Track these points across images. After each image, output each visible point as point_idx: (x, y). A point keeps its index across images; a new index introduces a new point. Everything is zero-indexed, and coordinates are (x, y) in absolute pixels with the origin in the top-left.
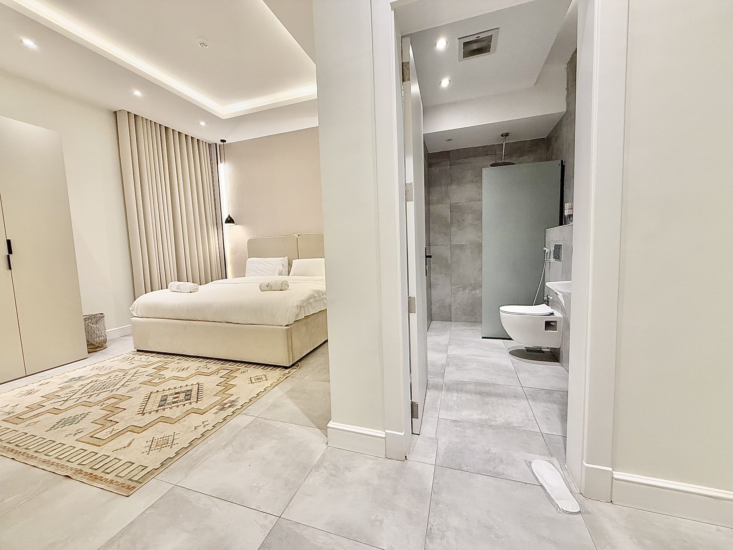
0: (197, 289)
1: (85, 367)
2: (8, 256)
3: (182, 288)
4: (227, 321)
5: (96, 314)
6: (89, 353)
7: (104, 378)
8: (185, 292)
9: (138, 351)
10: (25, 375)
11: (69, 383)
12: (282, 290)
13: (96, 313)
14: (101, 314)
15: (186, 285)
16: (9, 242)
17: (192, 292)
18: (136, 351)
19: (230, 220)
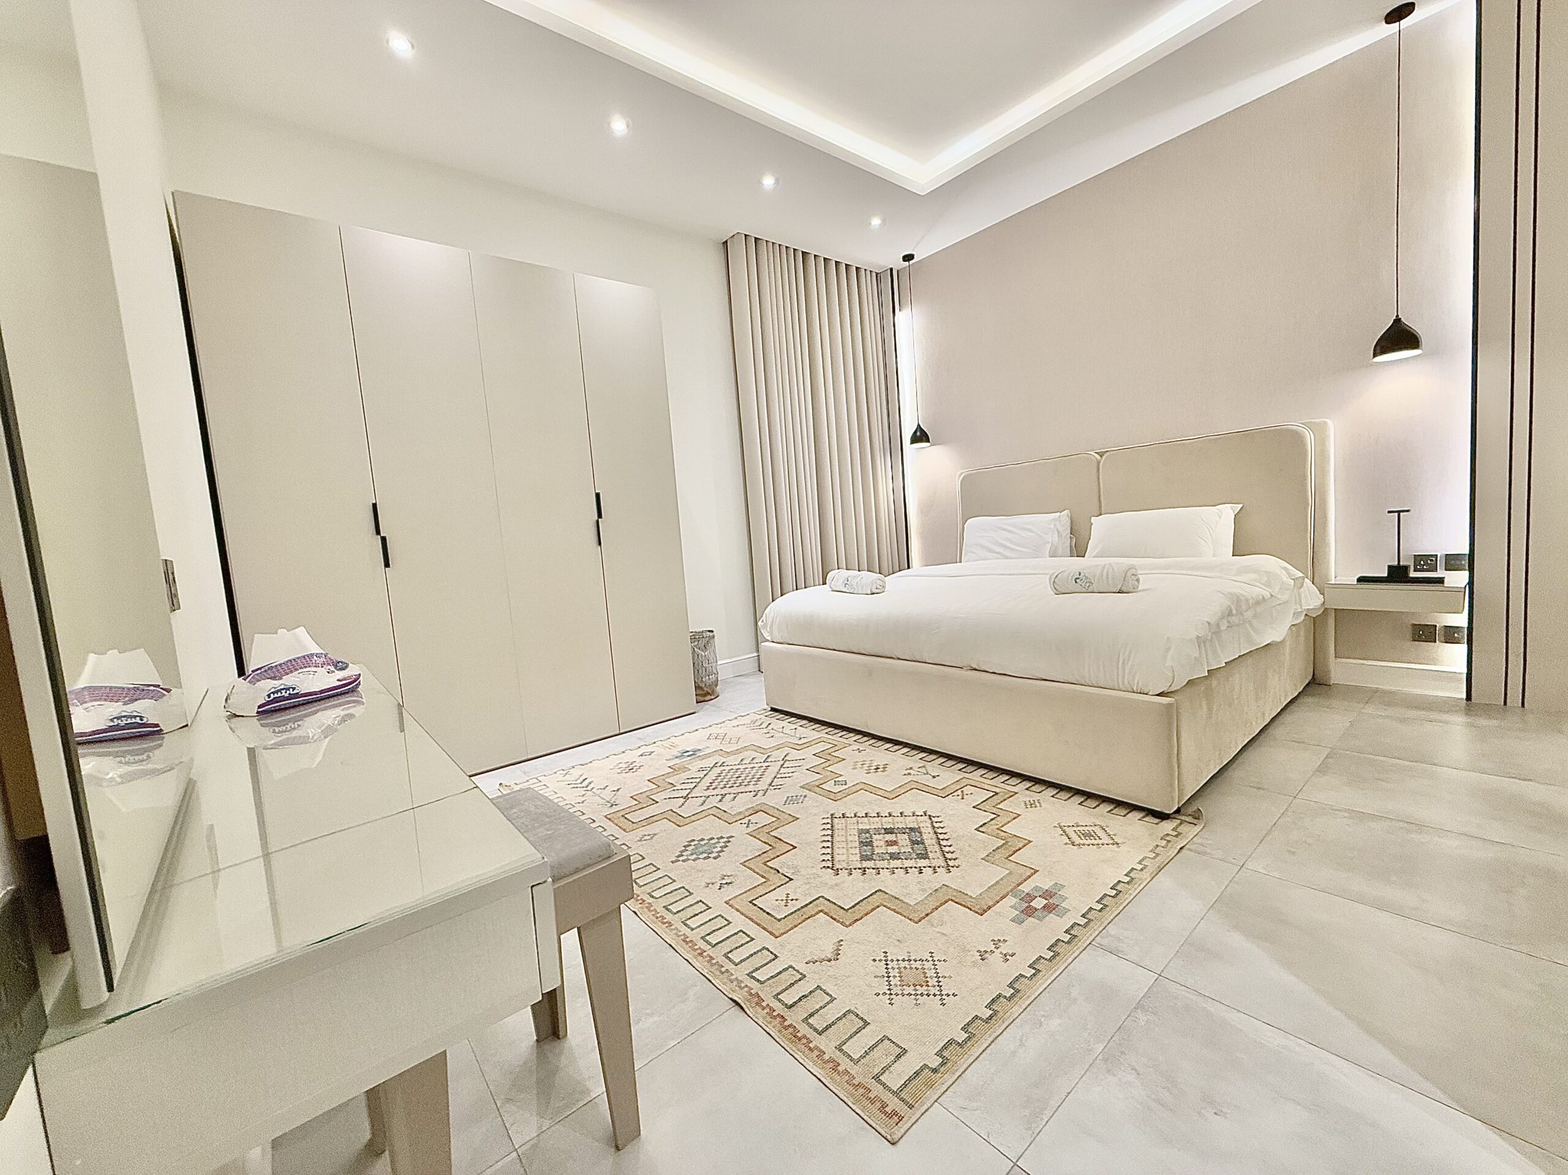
0: (883, 586)
1: (697, 730)
2: (598, 522)
3: (855, 584)
4: (975, 666)
5: (703, 632)
6: (697, 702)
7: (732, 760)
8: (860, 592)
9: (773, 710)
10: (618, 732)
11: (682, 761)
12: (1123, 592)
13: (701, 630)
14: (709, 631)
15: (862, 578)
16: (598, 496)
17: (874, 594)
18: (770, 709)
19: (920, 436)
